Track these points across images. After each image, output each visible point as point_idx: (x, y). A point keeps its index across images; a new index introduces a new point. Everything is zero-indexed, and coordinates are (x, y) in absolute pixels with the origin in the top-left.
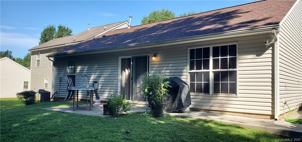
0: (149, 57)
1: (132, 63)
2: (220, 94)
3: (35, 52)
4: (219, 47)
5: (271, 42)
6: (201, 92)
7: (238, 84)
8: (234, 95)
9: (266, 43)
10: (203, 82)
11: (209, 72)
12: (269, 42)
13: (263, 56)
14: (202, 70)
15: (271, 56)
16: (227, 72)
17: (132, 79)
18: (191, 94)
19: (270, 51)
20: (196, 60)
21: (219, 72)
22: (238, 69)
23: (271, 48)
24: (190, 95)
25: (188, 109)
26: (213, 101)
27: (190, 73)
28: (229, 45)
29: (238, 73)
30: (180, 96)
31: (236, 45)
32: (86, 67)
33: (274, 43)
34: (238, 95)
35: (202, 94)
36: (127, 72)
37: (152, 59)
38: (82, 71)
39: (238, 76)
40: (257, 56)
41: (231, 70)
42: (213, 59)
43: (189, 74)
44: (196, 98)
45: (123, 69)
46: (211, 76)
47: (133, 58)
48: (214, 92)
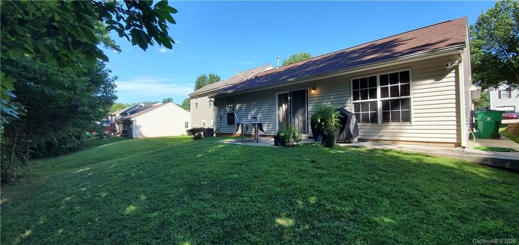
0: (307, 90)
1: (289, 98)
2: (391, 123)
3: (194, 97)
4: (388, 74)
5: (454, 65)
6: (368, 122)
7: (413, 111)
8: (408, 123)
9: (447, 65)
10: (369, 112)
11: (377, 101)
12: (451, 65)
13: (444, 80)
14: (369, 100)
15: (454, 79)
16: (398, 100)
17: (290, 113)
18: (358, 124)
19: (452, 74)
20: (361, 90)
21: (388, 100)
22: (412, 96)
23: (454, 71)
24: (357, 126)
25: (356, 140)
26: (383, 131)
27: (353, 103)
28: (400, 72)
29: (412, 100)
30: (349, 126)
31: (408, 71)
32: (245, 105)
33: (458, 65)
34: (413, 123)
35: (369, 124)
36: (284, 107)
37: (310, 92)
38: (240, 108)
39: (412, 103)
40: (436, 80)
41: (403, 97)
42: (381, 88)
43: (353, 105)
44: (364, 128)
45: (280, 105)
46: (380, 105)
47: (290, 93)
48: (383, 122)
